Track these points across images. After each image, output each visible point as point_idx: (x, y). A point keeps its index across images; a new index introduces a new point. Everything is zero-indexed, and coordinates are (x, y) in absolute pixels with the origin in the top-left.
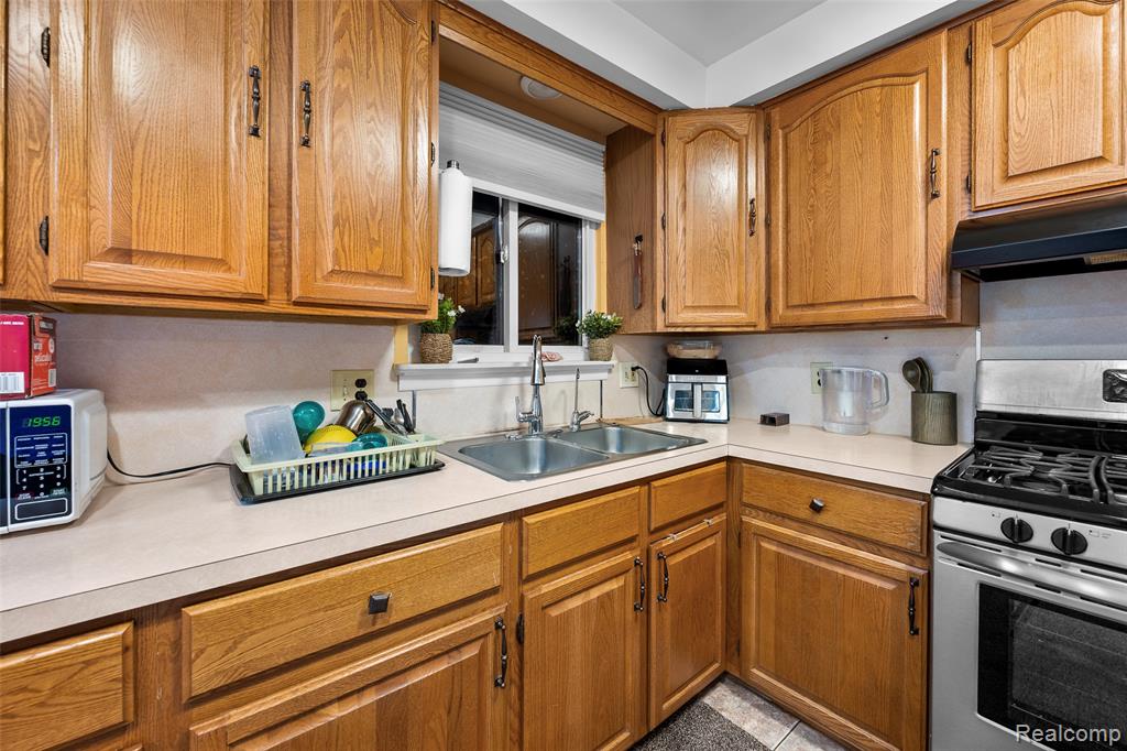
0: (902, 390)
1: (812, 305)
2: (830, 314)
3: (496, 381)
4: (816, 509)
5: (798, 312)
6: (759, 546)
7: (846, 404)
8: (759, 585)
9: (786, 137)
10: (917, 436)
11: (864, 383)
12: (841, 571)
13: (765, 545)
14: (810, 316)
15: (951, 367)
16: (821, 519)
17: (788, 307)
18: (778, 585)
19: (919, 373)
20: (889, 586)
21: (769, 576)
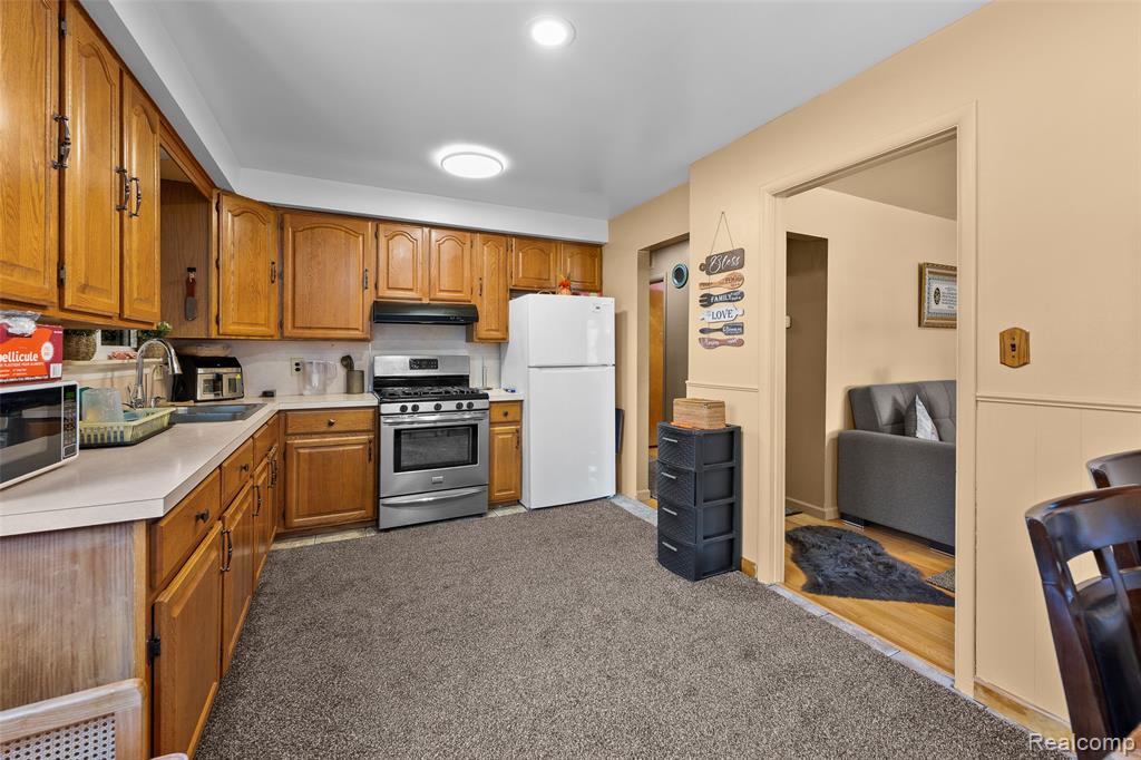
0: (341, 372)
1: (310, 328)
2: (320, 333)
3: (100, 375)
4: (331, 424)
5: (300, 331)
6: (299, 453)
7: (316, 379)
8: (298, 474)
9: (294, 233)
10: (349, 390)
11: (325, 368)
12: (341, 449)
13: (301, 451)
14: (308, 333)
15: (360, 359)
16: (333, 429)
17: (294, 327)
18: (310, 470)
19: (347, 362)
20: (361, 447)
21: (304, 466)
